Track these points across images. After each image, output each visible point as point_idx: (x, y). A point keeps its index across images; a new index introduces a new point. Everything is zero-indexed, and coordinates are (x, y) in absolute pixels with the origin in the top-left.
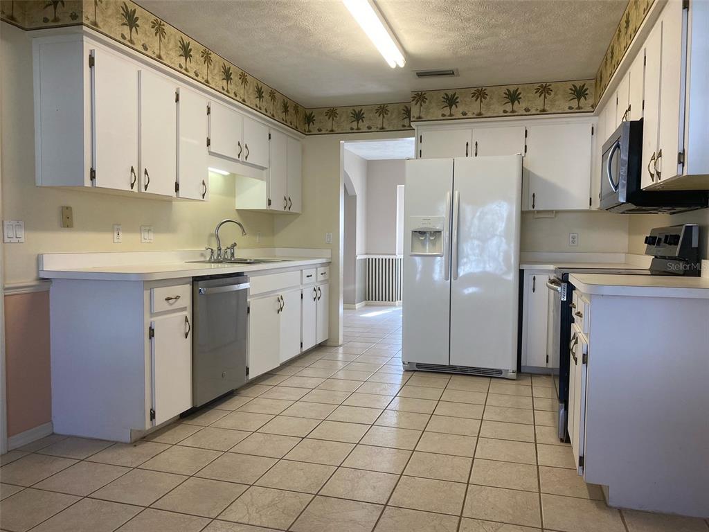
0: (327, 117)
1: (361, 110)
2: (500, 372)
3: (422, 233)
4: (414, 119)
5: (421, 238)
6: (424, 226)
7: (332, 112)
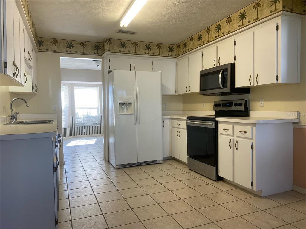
0: (52, 43)
1: (72, 43)
2: (156, 161)
3: (123, 104)
4: (107, 51)
5: (122, 106)
6: (125, 101)
7: (55, 41)
